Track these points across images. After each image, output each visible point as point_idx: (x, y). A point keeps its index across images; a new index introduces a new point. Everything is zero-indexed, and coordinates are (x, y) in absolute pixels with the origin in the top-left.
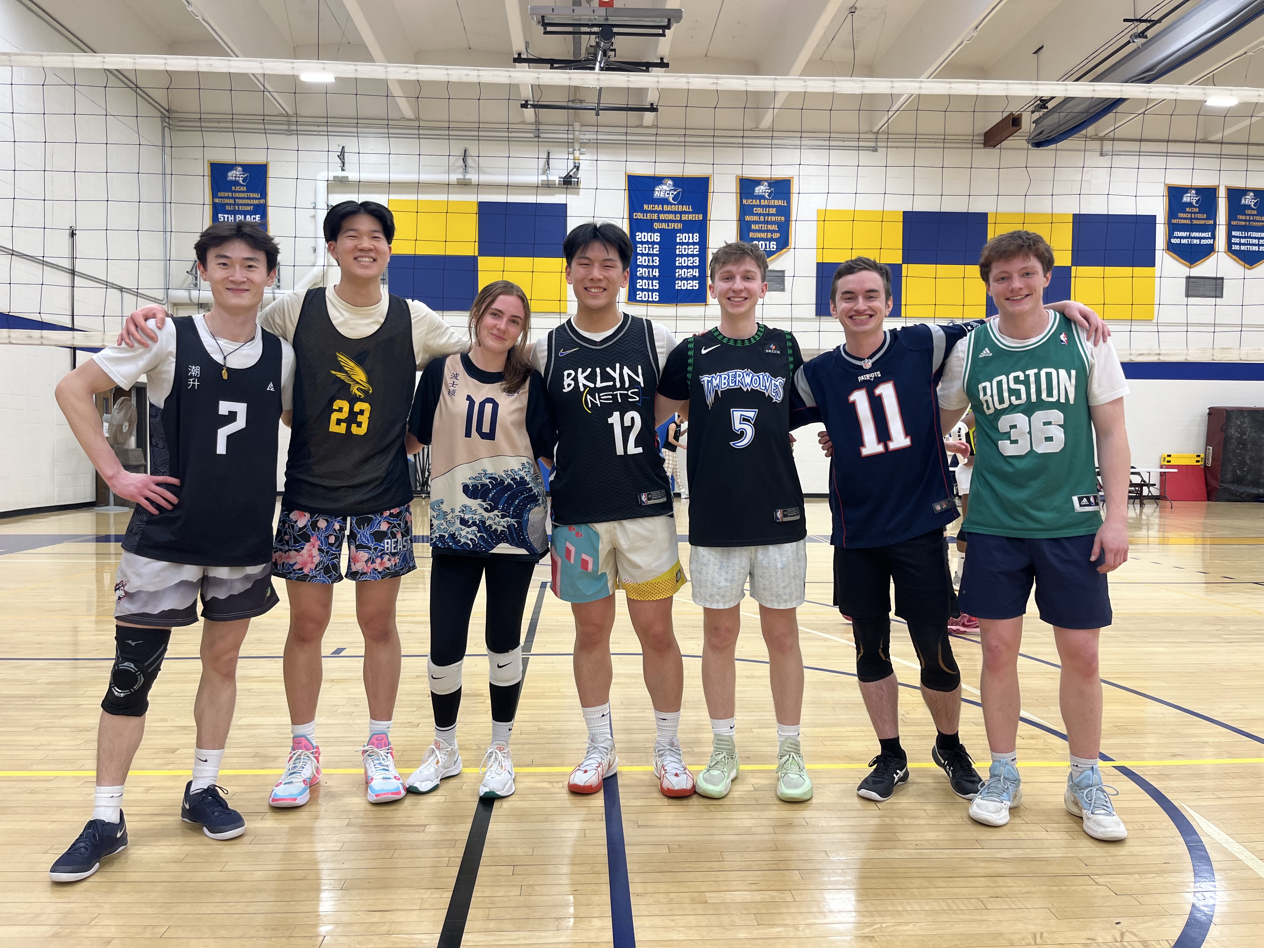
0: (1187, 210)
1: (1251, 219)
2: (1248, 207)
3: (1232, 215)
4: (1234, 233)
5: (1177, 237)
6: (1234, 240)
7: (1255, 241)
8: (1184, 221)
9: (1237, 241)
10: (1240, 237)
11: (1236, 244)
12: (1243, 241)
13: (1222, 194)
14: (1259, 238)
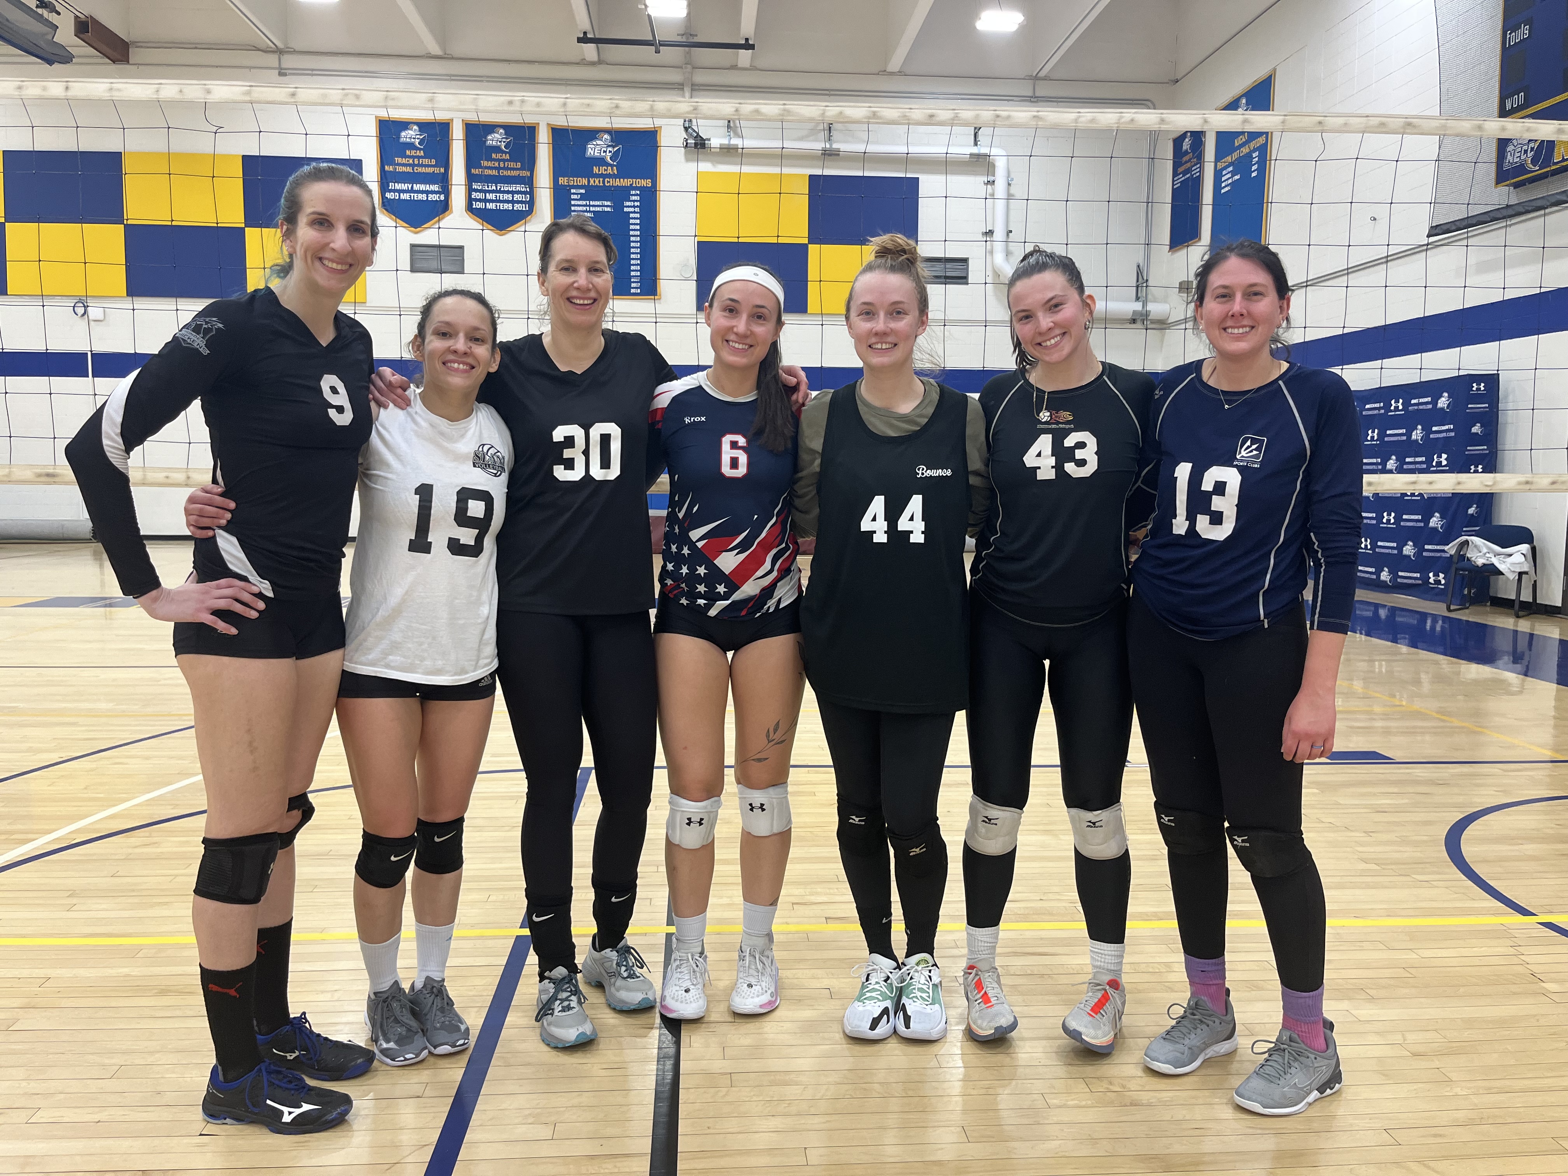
0: (408, 152)
1: (502, 165)
2: (497, 149)
3: (471, 162)
4: (475, 186)
5: (395, 191)
6: (474, 195)
7: (510, 197)
8: (404, 169)
9: (480, 196)
10: (485, 192)
11: (480, 200)
12: (489, 196)
13: (458, 133)
14: (513, 193)
